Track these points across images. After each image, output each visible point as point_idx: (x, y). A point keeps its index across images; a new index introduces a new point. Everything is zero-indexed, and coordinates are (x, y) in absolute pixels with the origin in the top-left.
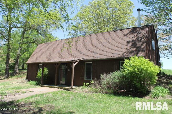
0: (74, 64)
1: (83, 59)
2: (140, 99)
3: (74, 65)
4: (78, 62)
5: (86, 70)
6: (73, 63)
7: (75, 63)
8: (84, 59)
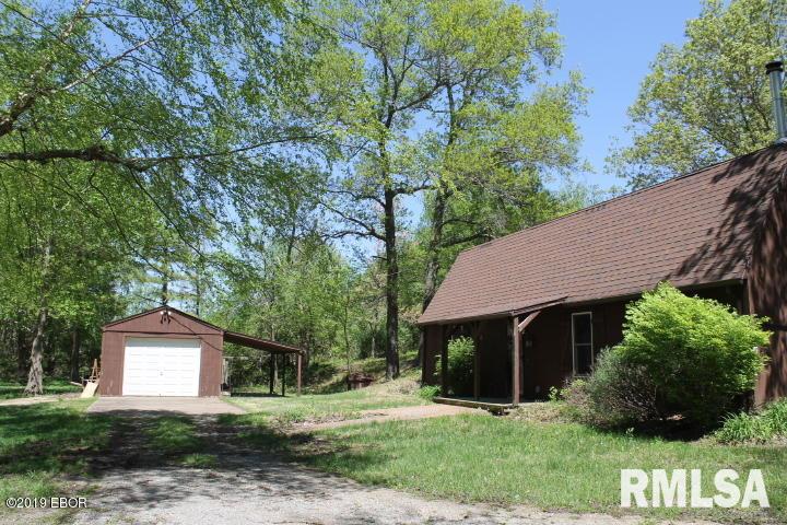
0: (520, 321)
1: (562, 299)
2: (673, 447)
3: (519, 327)
4: (537, 313)
5: (576, 341)
6: (516, 320)
7: (522, 318)
8: (568, 301)
